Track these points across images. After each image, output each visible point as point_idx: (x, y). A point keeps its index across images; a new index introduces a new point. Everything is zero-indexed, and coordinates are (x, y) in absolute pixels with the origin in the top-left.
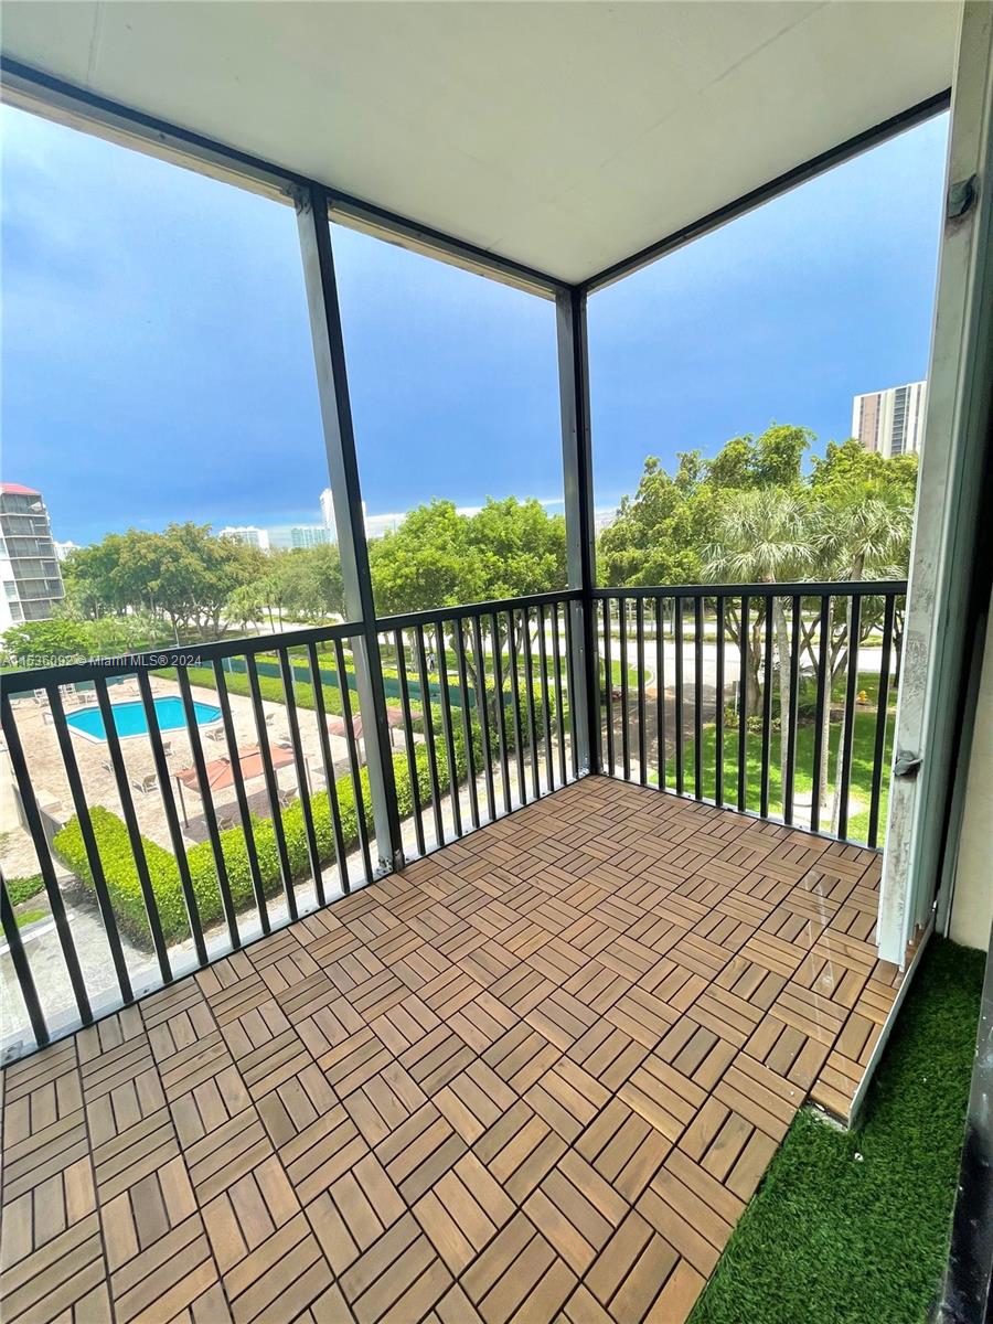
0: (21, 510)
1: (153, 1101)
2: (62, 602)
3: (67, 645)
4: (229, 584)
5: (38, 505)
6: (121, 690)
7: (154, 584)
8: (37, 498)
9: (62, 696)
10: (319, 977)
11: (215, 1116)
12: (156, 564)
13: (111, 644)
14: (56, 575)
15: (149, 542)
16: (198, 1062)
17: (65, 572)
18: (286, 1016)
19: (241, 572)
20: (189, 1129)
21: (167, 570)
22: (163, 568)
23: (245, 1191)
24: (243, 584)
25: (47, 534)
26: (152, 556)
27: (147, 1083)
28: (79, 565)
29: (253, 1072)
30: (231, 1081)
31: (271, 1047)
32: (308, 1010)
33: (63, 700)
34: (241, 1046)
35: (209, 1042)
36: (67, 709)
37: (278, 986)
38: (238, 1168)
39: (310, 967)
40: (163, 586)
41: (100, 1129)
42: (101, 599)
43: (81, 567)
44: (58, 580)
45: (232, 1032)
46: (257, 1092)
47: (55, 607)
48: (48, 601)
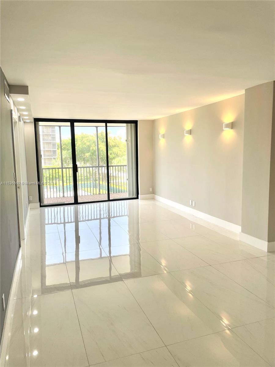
2: (56, 159)
4: (114, 156)
7: (87, 155)
12: (89, 147)
14: (56, 149)
15: (87, 138)
19: (119, 152)
21: (93, 150)
22: (91, 148)
24: (119, 157)
25: (55, 133)
26: (88, 144)
40: (90, 155)
42: (69, 159)
44: (56, 151)
47: (54, 161)
48: (51, 158)
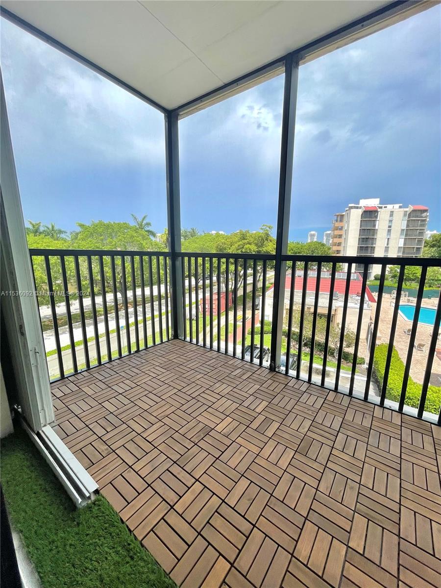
0: (417, 217)
1: (289, 407)
3: (412, 276)
5: (425, 214)
6: (428, 302)
8: (426, 211)
9: (401, 297)
10: (367, 430)
11: (295, 426)
13: (433, 280)
14: (421, 245)
16: (306, 411)
17: (426, 245)
18: (340, 427)
20: (288, 422)
23: (281, 448)
25: (424, 227)
27: (293, 402)
28: (433, 241)
29: (314, 429)
30: (307, 423)
31: (326, 429)
32: (349, 433)
33: (401, 298)
34: (319, 419)
35: (313, 409)
36: (401, 303)
37: (349, 417)
38: (285, 442)
39: (367, 423)
41: (275, 401)
43: (434, 242)
45: (322, 414)
46: (309, 434)
